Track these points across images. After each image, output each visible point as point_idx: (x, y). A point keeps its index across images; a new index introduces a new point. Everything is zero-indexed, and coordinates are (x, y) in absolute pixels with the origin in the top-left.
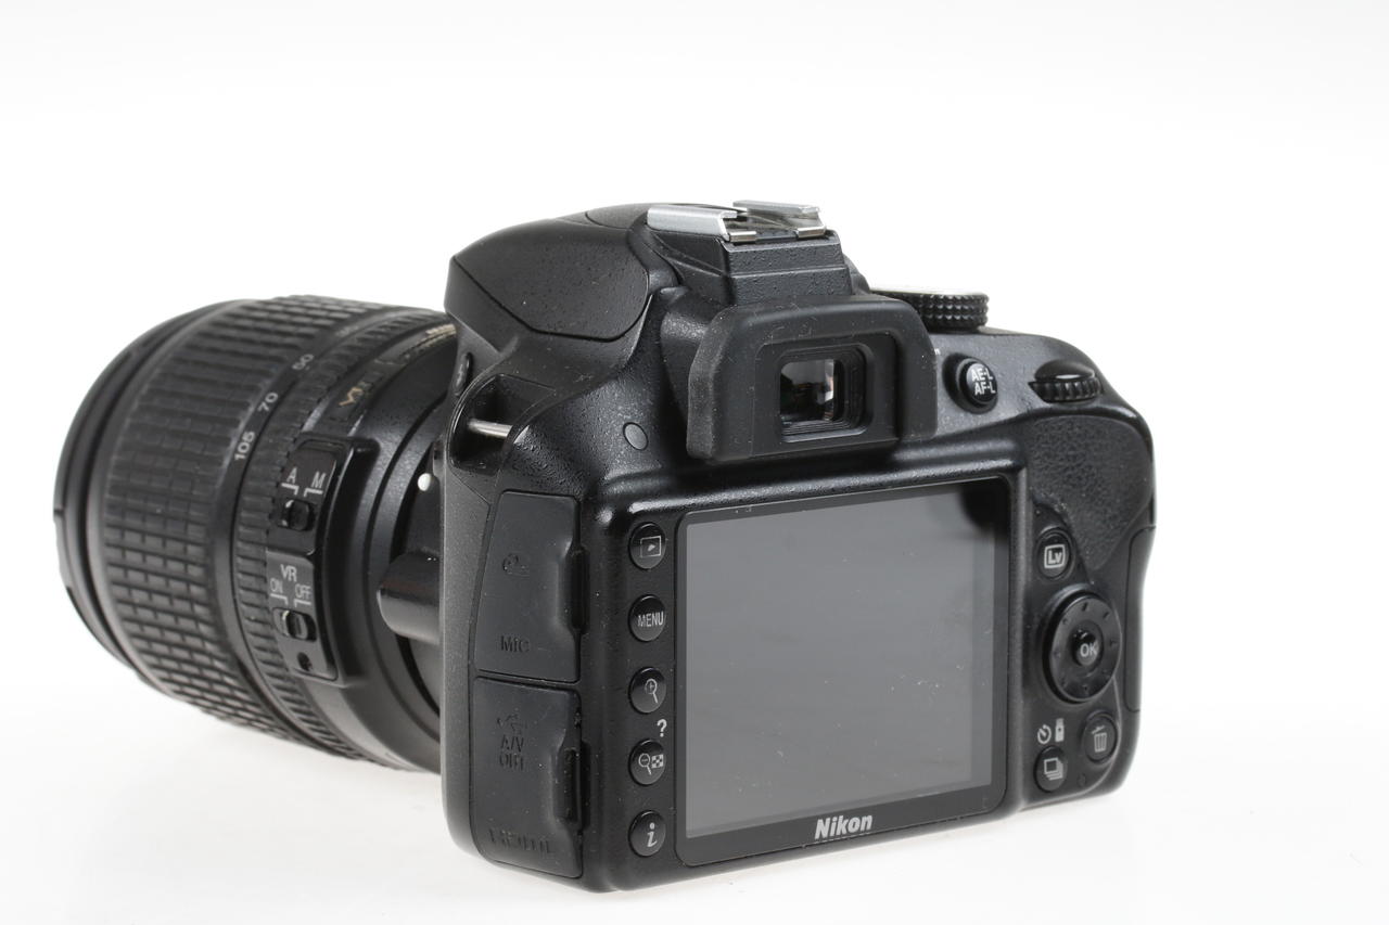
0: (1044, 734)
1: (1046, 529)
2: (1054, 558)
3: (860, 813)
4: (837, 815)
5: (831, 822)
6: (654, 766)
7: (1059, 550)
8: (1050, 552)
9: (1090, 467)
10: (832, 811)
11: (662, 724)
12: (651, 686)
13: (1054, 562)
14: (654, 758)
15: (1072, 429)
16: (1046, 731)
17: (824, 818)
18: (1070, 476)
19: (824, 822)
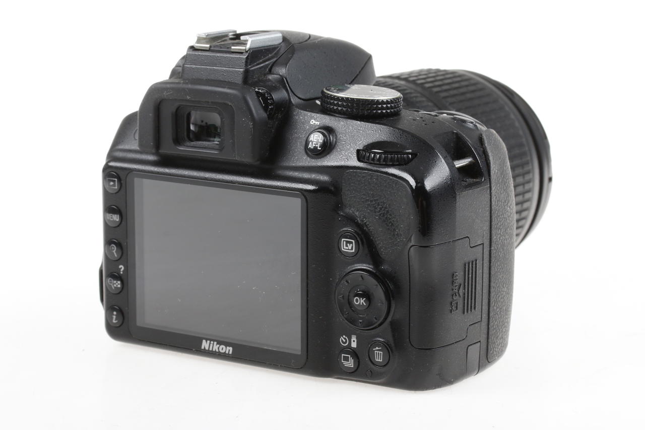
0: (344, 341)
1: (344, 229)
2: (347, 246)
3: (227, 344)
4: (214, 341)
5: (210, 343)
6: (115, 286)
7: (351, 243)
8: (345, 242)
9: (384, 203)
10: (213, 338)
11: (121, 268)
12: (113, 248)
13: (347, 248)
14: (115, 282)
15: (371, 179)
16: (345, 339)
17: (207, 340)
18: (369, 205)
19: (206, 342)
